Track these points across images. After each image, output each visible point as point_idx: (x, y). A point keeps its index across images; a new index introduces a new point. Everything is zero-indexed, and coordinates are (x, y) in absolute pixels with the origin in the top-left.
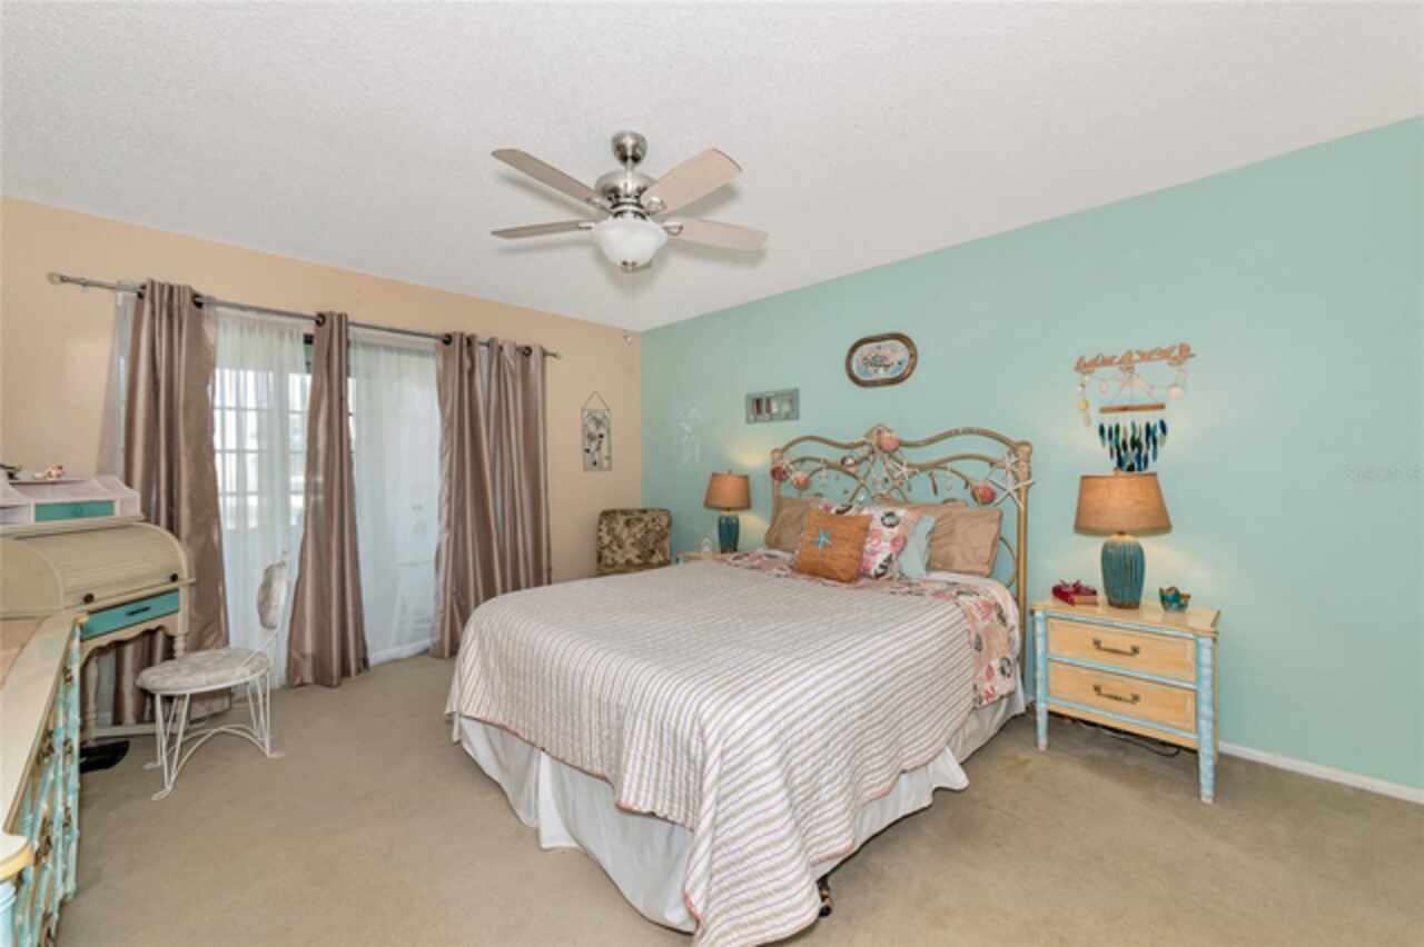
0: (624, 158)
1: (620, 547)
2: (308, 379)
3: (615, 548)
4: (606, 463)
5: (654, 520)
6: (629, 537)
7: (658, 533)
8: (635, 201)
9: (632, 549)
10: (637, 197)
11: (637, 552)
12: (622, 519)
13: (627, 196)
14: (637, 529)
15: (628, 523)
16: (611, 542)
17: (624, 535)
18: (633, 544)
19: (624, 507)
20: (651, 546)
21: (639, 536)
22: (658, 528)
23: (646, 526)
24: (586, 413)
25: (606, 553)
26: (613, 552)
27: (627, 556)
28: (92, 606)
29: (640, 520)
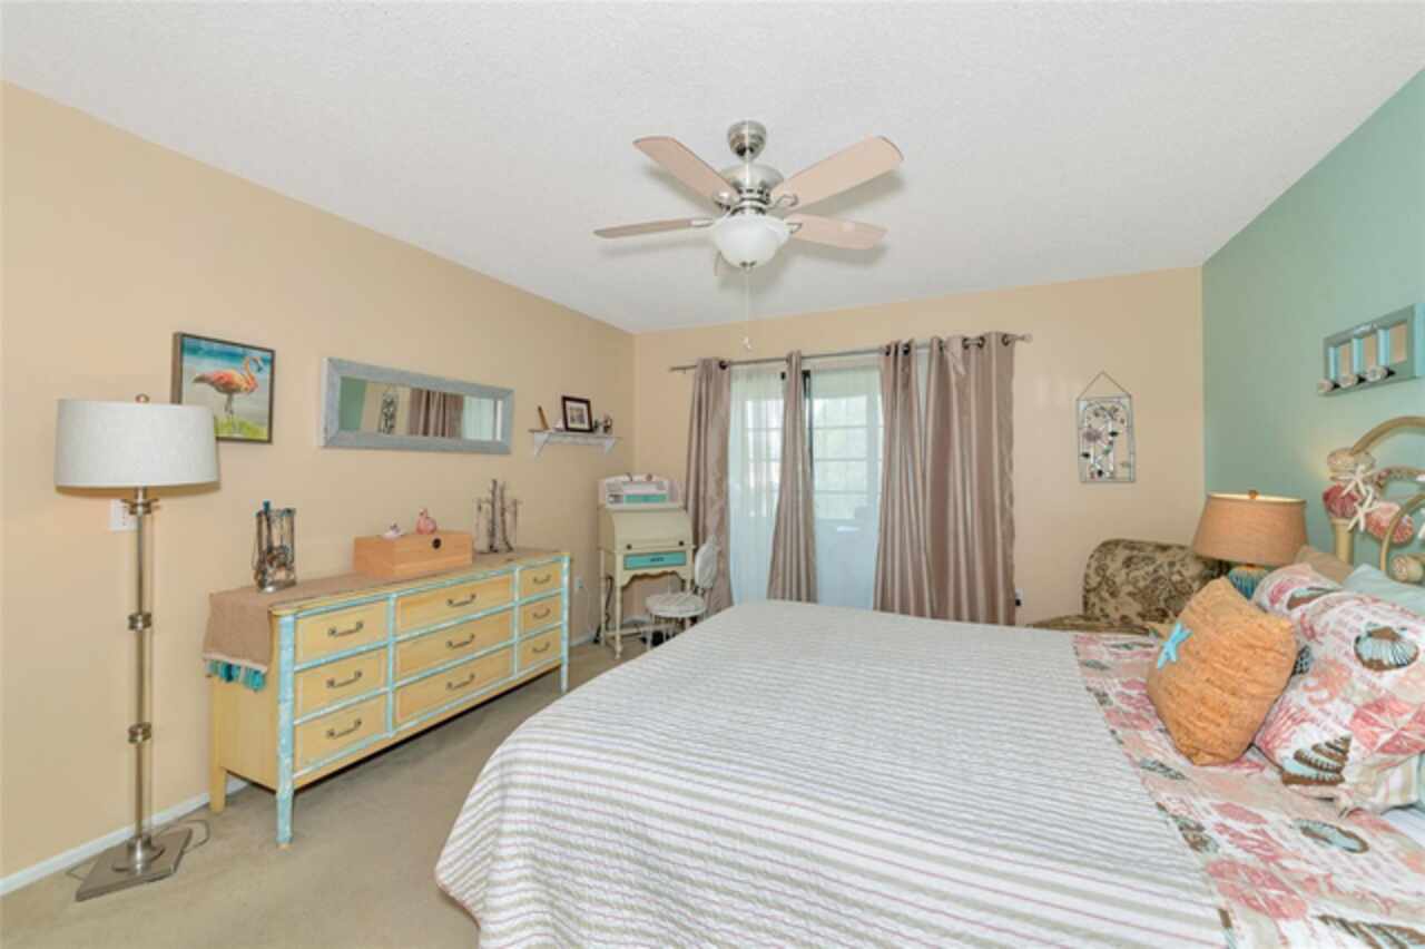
0: (741, 152)
1: (1113, 594)
2: (781, 402)
3: (1106, 595)
4: (1123, 473)
5: (1172, 564)
6: (1128, 582)
7: (1174, 584)
8: (758, 196)
9: (1130, 600)
10: (761, 192)
11: (1137, 607)
12: (1122, 554)
13: (750, 191)
14: (1142, 573)
15: (1128, 562)
16: (1100, 584)
17: (1120, 578)
18: (1130, 594)
19: (1130, 537)
20: (1162, 605)
21: (1142, 584)
22: (1176, 578)
23: (1155, 571)
24: (1083, 405)
25: (1093, 598)
26: (1102, 599)
27: (1125, 612)
28: (630, 552)
29: (1150, 560)
